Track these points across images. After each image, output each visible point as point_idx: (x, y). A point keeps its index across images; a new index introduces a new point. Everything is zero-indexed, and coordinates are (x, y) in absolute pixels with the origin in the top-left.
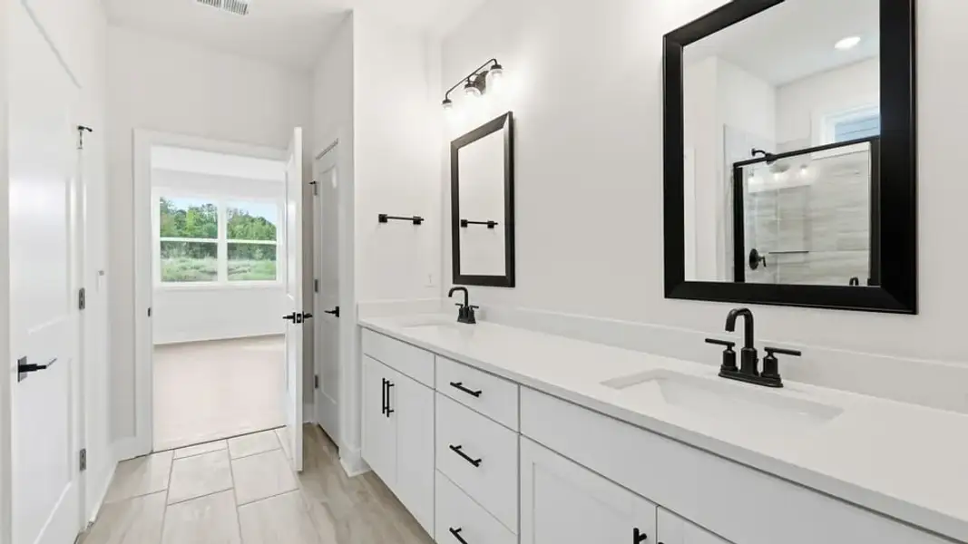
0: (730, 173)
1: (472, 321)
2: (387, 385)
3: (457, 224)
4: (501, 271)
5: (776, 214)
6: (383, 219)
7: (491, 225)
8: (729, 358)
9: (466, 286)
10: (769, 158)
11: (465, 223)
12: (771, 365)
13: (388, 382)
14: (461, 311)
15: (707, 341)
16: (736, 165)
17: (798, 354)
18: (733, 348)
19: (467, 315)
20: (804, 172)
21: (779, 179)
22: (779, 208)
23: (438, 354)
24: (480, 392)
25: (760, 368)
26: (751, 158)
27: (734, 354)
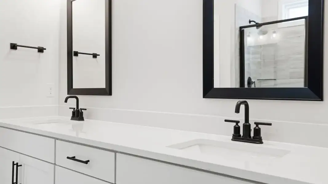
0: (238, 32)
1: (82, 119)
2: (16, 166)
3: (71, 54)
4: (102, 85)
5: (261, 59)
6: (14, 47)
7: (95, 56)
8: (237, 129)
9: (77, 96)
10: (258, 25)
11: (76, 54)
12: (257, 132)
13: (17, 164)
14: (74, 113)
15: (226, 121)
16: (241, 28)
17: (270, 124)
18: (239, 124)
19: (78, 115)
20: (274, 35)
21: (262, 39)
22: (262, 54)
23: (57, 139)
24: (89, 161)
25: (252, 135)
26: (249, 24)
27: (239, 128)
